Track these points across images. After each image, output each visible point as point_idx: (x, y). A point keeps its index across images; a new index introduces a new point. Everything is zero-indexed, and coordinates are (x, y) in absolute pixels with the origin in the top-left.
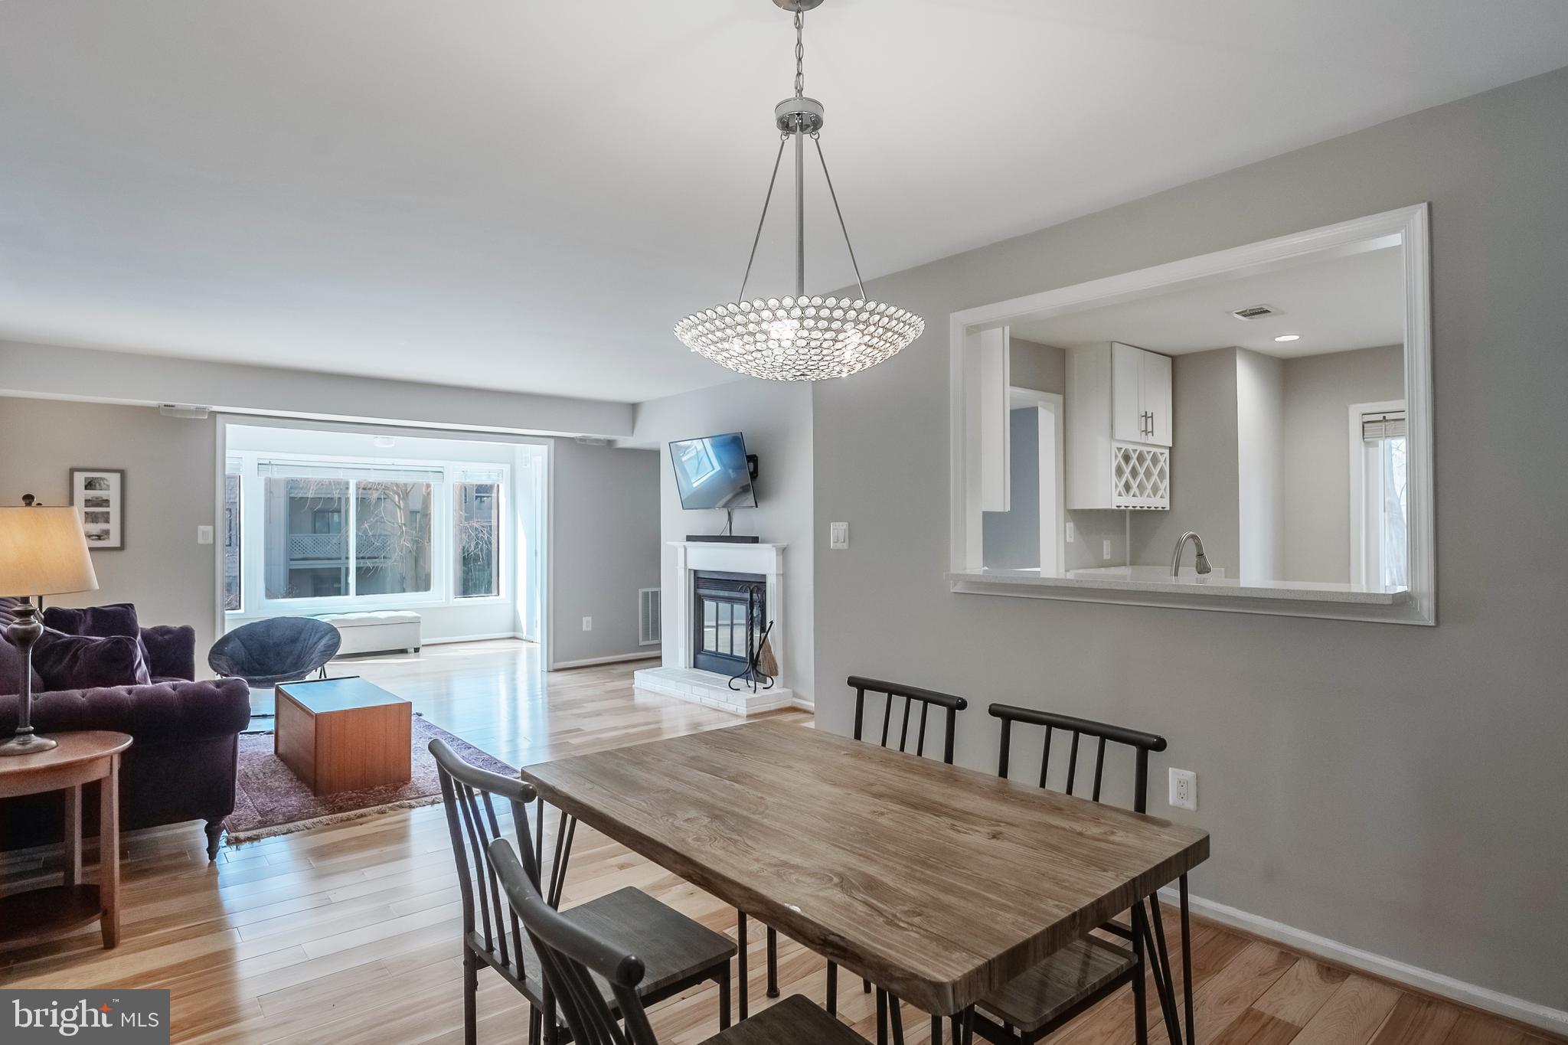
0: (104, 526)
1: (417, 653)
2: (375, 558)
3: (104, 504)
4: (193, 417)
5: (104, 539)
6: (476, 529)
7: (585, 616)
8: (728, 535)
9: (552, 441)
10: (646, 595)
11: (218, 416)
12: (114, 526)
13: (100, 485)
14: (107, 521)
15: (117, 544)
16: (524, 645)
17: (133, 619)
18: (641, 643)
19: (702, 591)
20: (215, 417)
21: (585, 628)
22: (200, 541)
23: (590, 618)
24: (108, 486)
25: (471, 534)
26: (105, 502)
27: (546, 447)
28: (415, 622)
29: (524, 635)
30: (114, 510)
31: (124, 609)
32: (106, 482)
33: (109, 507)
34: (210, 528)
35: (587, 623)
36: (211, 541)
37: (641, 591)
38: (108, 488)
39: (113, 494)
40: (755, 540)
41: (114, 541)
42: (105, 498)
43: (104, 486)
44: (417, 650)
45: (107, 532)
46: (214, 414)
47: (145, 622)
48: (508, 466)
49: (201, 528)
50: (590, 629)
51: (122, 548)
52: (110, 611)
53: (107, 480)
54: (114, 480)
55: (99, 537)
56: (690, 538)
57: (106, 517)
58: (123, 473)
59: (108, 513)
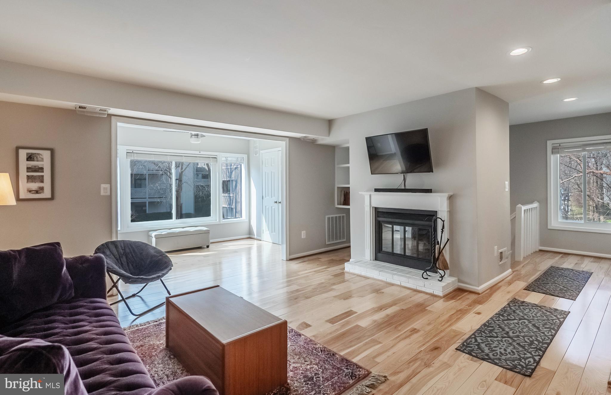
0: (41, 185)
1: (208, 248)
2: (161, 198)
3: (40, 170)
4: (98, 116)
5: (40, 193)
6: (202, 186)
7: (303, 231)
8: (403, 188)
9: (288, 139)
10: (329, 218)
11: (113, 117)
12: (47, 185)
13: (37, 158)
14: (42, 181)
15: (49, 196)
16: (256, 242)
17: (59, 254)
18: (327, 243)
19: (380, 219)
20: (111, 117)
21: (302, 237)
22: (102, 193)
23: (305, 231)
24: (43, 159)
25: (200, 188)
26: (41, 169)
27: (284, 143)
28: (207, 232)
29: (256, 237)
30: (47, 174)
31: (52, 247)
32: (41, 156)
33: (43, 172)
34: (108, 186)
35: (303, 234)
36: (109, 194)
37: (327, 217)
38: (42, 160)
39: (46, 164)
40: (429, 191)
41: (47, 194)
42: (40, 166)
43: (39, 159)
44: (208, 247)
45: (42, 189)
46: (110, 116)
47: (67, 254)
48: (246, 155)
49: (103, 186)
50: (305, 237)
51: (52, 198)
52: (40, 250)
53: (41, 155)
54: (46, 155)
55: (37, 192)
56: (377, 190)
57: (41, 179)
58: (52, 151)
59: (43, 176)
